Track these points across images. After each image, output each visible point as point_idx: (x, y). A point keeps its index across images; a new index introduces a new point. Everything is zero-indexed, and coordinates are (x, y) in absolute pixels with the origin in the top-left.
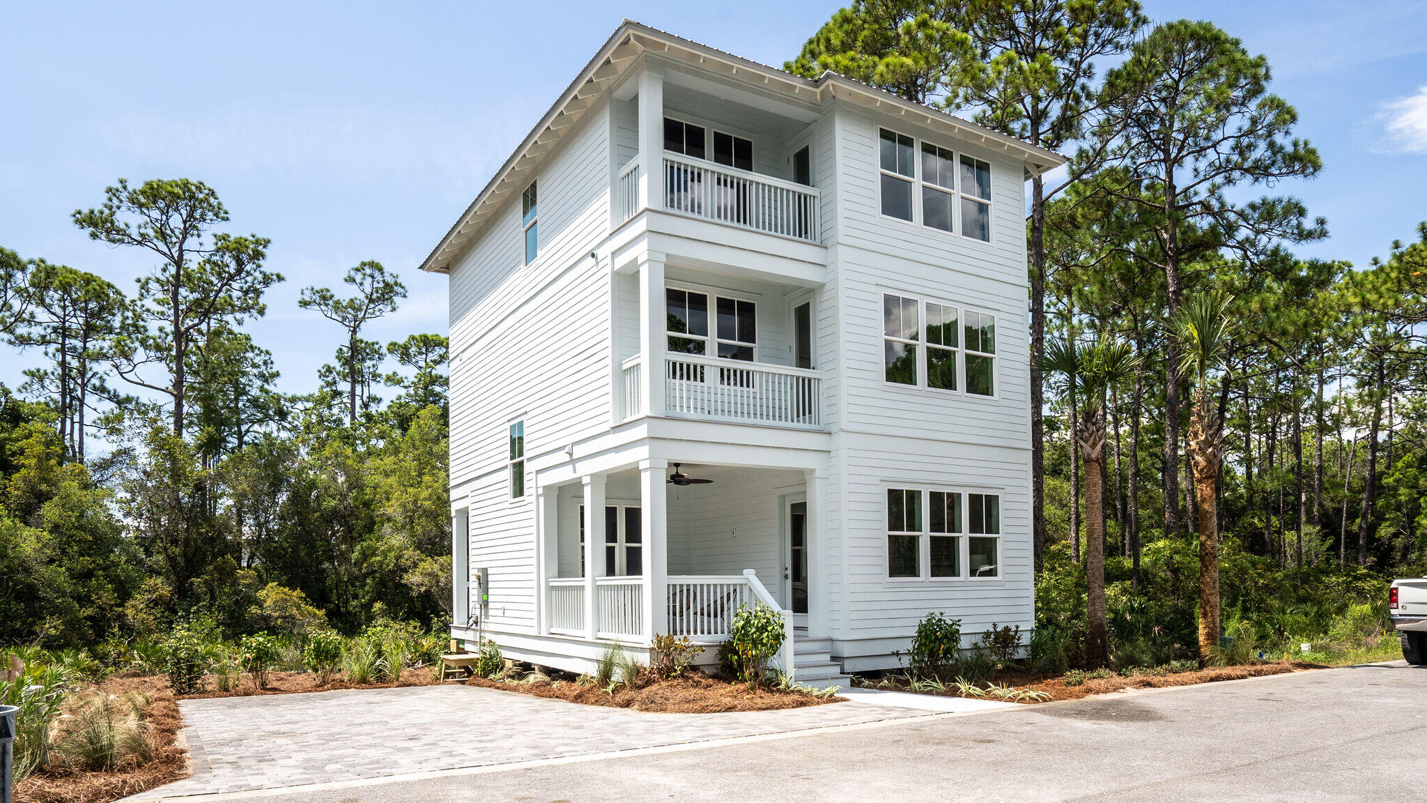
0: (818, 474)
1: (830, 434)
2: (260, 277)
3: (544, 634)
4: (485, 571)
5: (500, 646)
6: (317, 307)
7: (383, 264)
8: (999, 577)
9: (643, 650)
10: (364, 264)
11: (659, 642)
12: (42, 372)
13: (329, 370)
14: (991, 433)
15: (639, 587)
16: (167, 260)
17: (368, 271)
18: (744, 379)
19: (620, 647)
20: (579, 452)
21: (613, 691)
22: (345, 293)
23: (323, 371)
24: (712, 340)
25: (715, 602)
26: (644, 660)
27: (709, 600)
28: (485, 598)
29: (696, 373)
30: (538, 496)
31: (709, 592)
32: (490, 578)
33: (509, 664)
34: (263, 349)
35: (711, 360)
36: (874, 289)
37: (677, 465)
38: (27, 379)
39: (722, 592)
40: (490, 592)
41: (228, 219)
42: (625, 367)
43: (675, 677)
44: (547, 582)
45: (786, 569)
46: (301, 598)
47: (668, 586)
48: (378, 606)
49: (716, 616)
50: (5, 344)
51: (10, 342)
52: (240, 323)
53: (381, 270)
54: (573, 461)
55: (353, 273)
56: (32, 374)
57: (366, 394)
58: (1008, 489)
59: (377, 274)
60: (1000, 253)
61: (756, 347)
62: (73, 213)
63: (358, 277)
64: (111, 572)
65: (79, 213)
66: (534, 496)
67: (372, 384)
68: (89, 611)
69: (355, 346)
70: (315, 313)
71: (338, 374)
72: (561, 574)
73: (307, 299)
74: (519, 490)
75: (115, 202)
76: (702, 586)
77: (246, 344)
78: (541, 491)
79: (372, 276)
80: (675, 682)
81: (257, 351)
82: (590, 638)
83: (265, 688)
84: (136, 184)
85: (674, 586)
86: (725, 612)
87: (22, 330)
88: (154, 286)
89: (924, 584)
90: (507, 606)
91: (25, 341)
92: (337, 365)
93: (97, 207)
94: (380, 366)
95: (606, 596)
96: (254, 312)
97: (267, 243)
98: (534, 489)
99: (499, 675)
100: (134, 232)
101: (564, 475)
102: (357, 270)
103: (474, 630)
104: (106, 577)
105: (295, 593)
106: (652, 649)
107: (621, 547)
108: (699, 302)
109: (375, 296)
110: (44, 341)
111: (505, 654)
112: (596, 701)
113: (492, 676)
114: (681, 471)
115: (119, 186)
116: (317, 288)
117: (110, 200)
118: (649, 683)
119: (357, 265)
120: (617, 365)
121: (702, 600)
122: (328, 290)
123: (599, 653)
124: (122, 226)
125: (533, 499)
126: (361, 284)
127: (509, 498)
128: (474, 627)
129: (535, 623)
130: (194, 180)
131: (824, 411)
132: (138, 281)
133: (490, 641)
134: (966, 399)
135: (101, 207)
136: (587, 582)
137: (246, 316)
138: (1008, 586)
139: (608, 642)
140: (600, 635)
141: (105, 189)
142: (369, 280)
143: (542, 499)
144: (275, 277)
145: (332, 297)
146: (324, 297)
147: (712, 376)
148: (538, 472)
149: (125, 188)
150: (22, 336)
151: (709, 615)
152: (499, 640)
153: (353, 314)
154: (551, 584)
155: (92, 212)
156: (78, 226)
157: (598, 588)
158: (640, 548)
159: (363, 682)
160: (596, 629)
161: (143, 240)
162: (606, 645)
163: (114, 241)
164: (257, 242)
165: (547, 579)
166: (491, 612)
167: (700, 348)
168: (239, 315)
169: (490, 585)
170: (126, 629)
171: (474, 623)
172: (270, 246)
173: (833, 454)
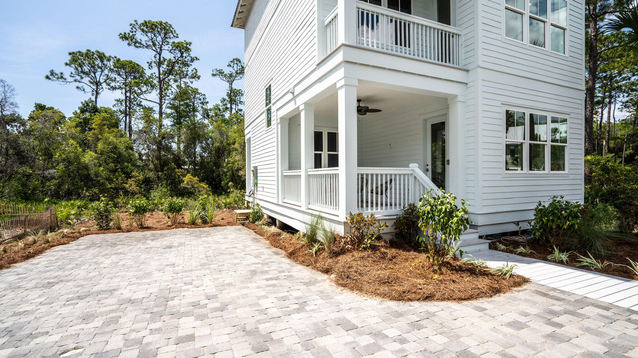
0: (460, 98)
1: (468, 71)
2: (190, 58)
3: (280, 203)
4: (256, 168)
5: (262, 207)
6: (218, 76)
7: (241, 59)
8: (566, 171)
9: (339, 223)
10: (234, 59)
11: (352, 219)
12: (121, 100)
13: (224, 100)
15: (336, 176)
16: (155, 53)
17: (235, 62)
19: (322, 218)
20: (297, 90)
21: (316, 253)
22: (227, 71)
23: (222, 100)
25: (382, 185)
26: (340, 230)
27: (377, 183)
28: (256, 181)
30: (278, 124)
31: (377, 180)
32: (259, 171)
33: (265, 217)
34: (203, 93)
38: (116, 102)
39: (386, 179)
40: (259, 178)
41: (178, 37)
42: (327, 22)
43: (365, 249)
44: (282, 173)
45: (428, 165)
46: (198, 180)
47: (358, 174)
48: (230, 183)
49: (382, 194)
50: (107, 89)
51: (109, 89)
52: (192, 83)
53: (240, 62)
54: (294, 98)
55: (230, 63)
56: (118, 101)
57: (237, 108)
58: (572, 115)
59: (238, 63)
62: (119, 34)
63: (232, 64)
64: (125, 170)
65: (121, 34)
66: (276, 125)
67: (240, 105)
68: (113, 186)
69: (231, 90)
70: (217, 78)
71: (227, 101)
72: (290, 168)
73: (215, 73)
74: (269, 123)
75: (134, 30)
76: (372, 175)
77: (195, 91)
78: (279, 121)
79: (237, 64)
80: (366, 254)
81: (201, 94)
82: (303, 209)
83: (143, 228)
84: (140, 21)
85: (362, 175)
86: (388, 190)
87: (113, 84)
88: (153, 64)
89: (525, 176)
90: (265, 186)
91: (114, 88)
92: (227, 98)
93: (127, 32)
94: (242, 98)
95: (313, 181)
96: (197, 79)
97: (190, 44)
98: (276, 120)
99: (260, 223)
100: (144, 43)
101: (290, 107)
102: (232, 62)
103: (252, 197)
104: (122, 171)
105: (195, 179)
106: (345, 223)
107: (325, 154)
109: (238, 72)
110: (120, 88)
111: (264, 211)
112: (303, 262)
113: (257, 223)
115: (134, 23)
116: (218, 69)
117: (132, 29)
118: (343, 252)
119: (232, 60)
120: (321, 22)
121: (372, 184)
122: (222, 70)
123: (308, 219)
124: (139, 41)
125: (275, 126)
126: (233, 67)
127: (265, 128)
128: (252, 196)
129: (275, 196)
130: (164, 21)
131: (462, 56)
132: (148, 63)
133: (257, 204)
134: (550, 54)
135: (129, 32)
136: (302, 172)
137: (194, 80)
138: (571, 177)
139: (314, 212)
140: (310, 207)
141: (129, 24)
142: (236, 65)
143: (279, 125)
144: (195, 58)
145: (223, 72)
146: (221, 73)
148: (278, 110)
149: (137, 23)
150: (113, 87)
151: (377, 193)
152: (262, 204)
153: (231, 78)
154: (284, 174)
155: (125, 33)
156: (121, 40)
157: (309, 176)
158: (337, 155)
159: (193, 224)
160: (308, 203)
161: (148, 46)
162: (312, 215)
163: (137, 47)
164: (187, 44)
165: (282, 171)
166: (259, 189)
168: (191, 80)
169: (259, 175)
170: (126, 193)
171: (252, 194)
172: (191, 45)
173: (469, 85)
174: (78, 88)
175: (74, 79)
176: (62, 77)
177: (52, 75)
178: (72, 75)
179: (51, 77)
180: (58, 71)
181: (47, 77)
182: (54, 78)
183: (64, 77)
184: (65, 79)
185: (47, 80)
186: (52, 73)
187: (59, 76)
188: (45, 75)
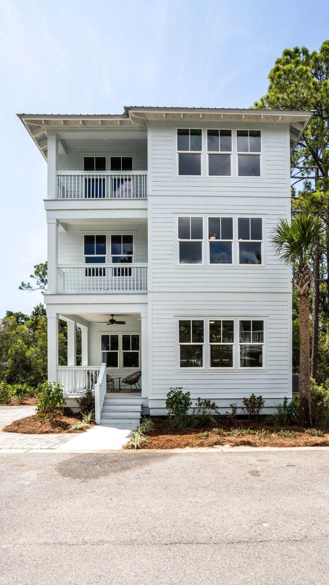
0: (142, 315)
1: (147, 294)
8: (263, 367)
14: (262, 285)
18: (128, 272)
24: (109, 255)
29: (101, 272)
35: (109, 265)
36: (172, 216)
37: (112, 315)
58: (271, 317)
60: (267, 181)
61: (133, 256)
89: (204, 371)
108: (102, 239)
114: (114, 318)
134: (239, 268)
147: (109, 272)
167: (102, 260)
174: (42, 292)
175: (39, 286)
176: (29, 287)
177: (23, 286)
178: (38, 283)
179: (22, 287)
180: (26, 283)
181: (20, 288)
182: (24, 288)
183: (31, 286)
184: (31, 288)
185: (20, 290)
186: (23, 284)
187: (27, 286)
188: (18, 287)
